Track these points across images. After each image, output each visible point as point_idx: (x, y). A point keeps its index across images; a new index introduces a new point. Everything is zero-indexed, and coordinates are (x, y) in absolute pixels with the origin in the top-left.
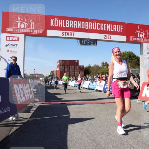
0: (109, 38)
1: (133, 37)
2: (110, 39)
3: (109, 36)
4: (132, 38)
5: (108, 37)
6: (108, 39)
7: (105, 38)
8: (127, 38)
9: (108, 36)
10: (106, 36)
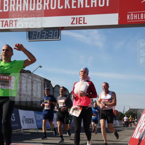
0: (81, 22)
1: (134, 14)
2: (84, 23)
3: (81, 19)
4: (131, 17)
5: (79, 20)
6: (79, 23)
7: (72, 24)
8: (119, 16)
9: (79, 18)
10: (74, 18)
